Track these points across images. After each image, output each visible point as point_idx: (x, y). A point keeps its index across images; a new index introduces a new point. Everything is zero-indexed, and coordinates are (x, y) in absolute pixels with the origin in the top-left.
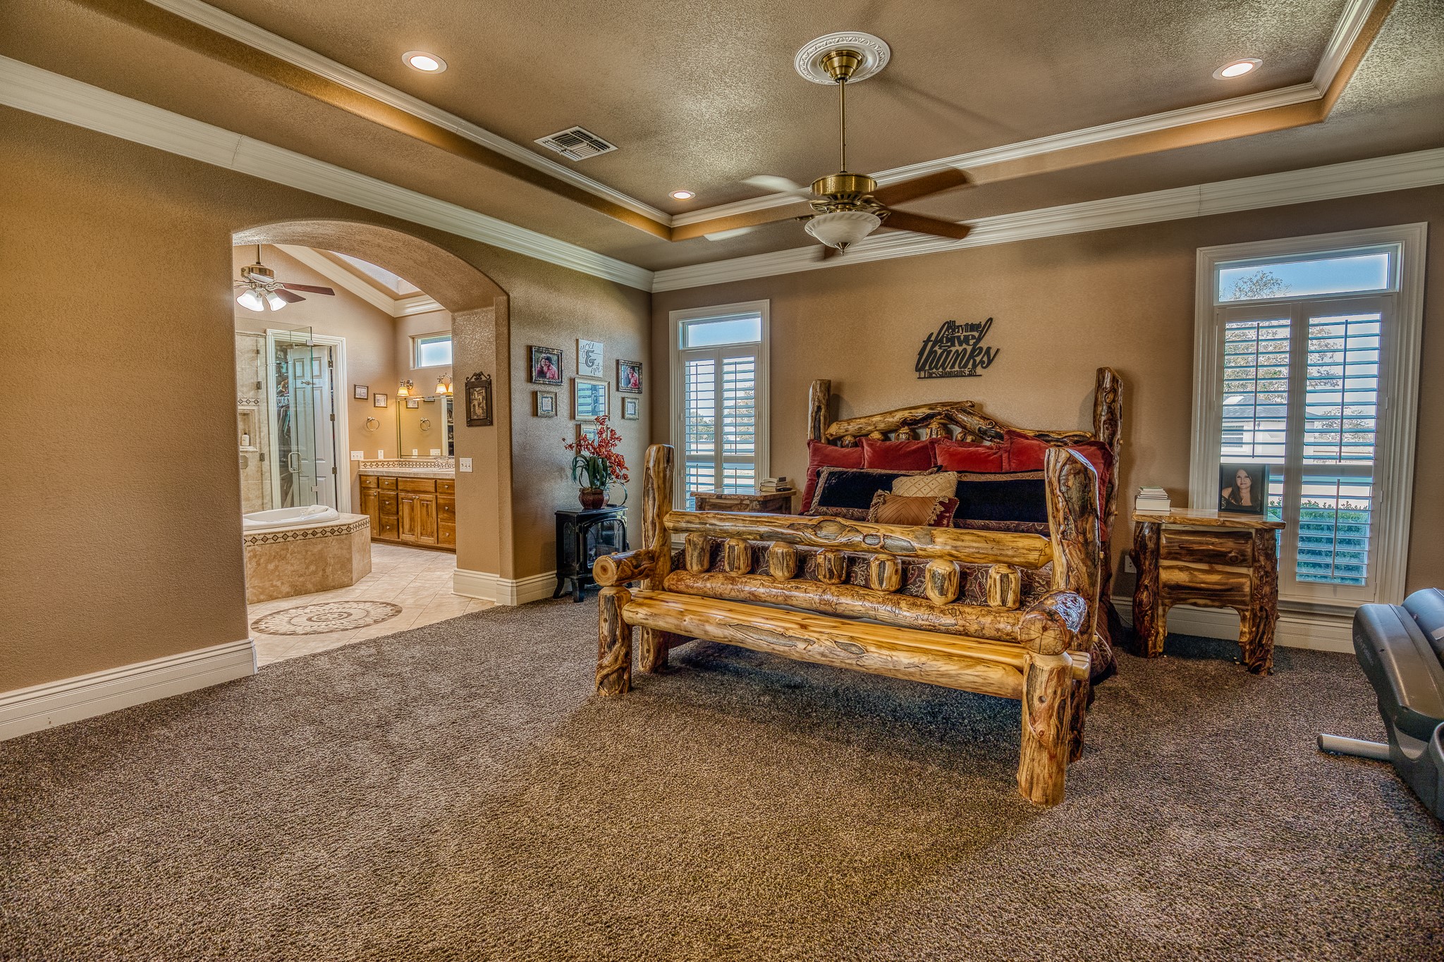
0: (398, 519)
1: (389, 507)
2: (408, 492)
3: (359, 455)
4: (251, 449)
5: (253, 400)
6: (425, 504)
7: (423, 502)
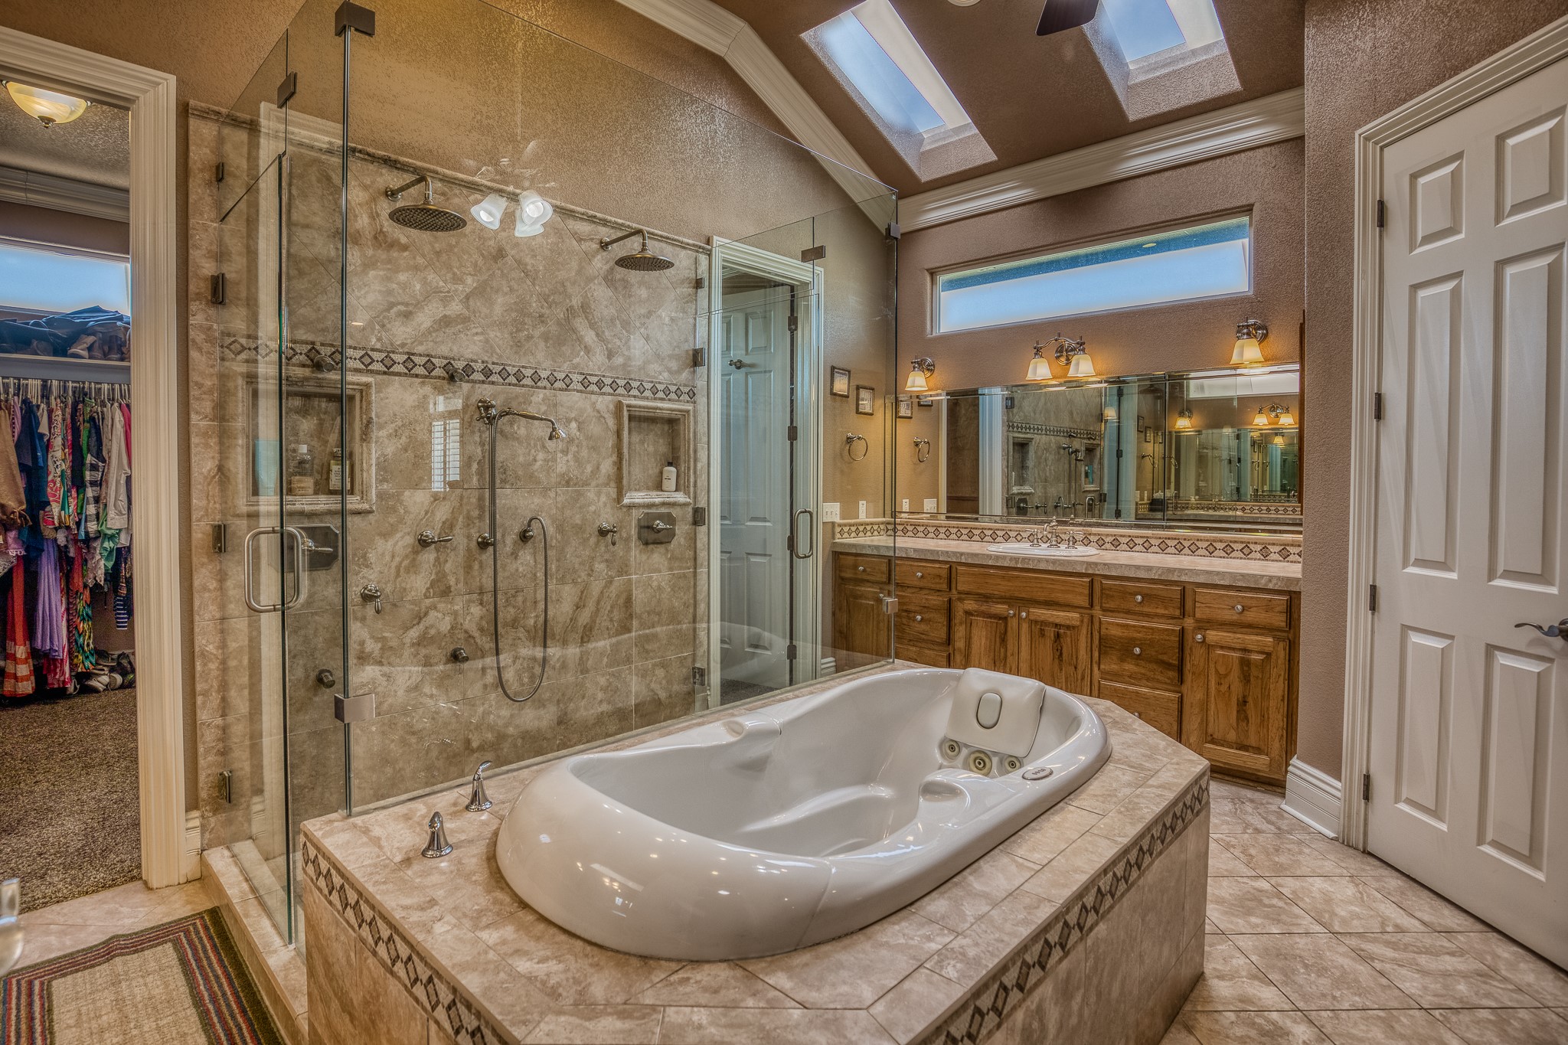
0: (949, 657)
2: (990, 600)
3: (834, 512)
4: (680, 497)
5: (686, 390)
6: (1050, 632)
7: (1039, 628)
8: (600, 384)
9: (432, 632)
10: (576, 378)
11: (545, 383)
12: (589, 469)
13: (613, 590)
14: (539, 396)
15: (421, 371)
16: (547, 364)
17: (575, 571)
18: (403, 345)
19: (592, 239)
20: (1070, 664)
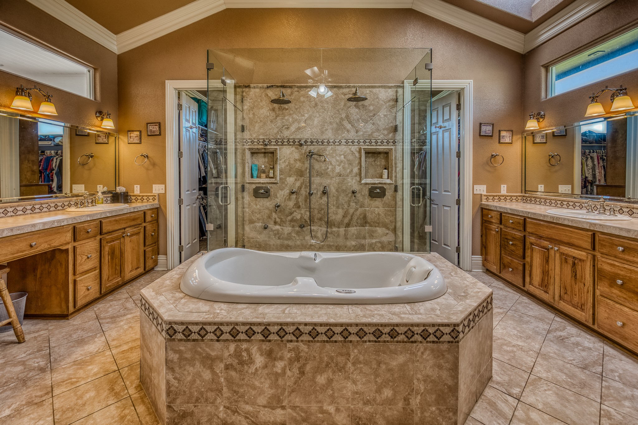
0: (524, 265)
1: (513, 248)
2: (541, 237)
3: (482, 189)
4: (388, 181)
5: (392, 141)
6: (570, 261)
7: (565, 258)
8: (353, 142)
9: (295, 218)
10: (343, 141)
11: (332, 143)
12: (348, 171)
13: (358, 213)
14: (329, 148)
15: (292, 143)
16: (332, 137)
17: (343, 205)
18: (287, 137)
19: (349, 94)
20: (581, 282)
